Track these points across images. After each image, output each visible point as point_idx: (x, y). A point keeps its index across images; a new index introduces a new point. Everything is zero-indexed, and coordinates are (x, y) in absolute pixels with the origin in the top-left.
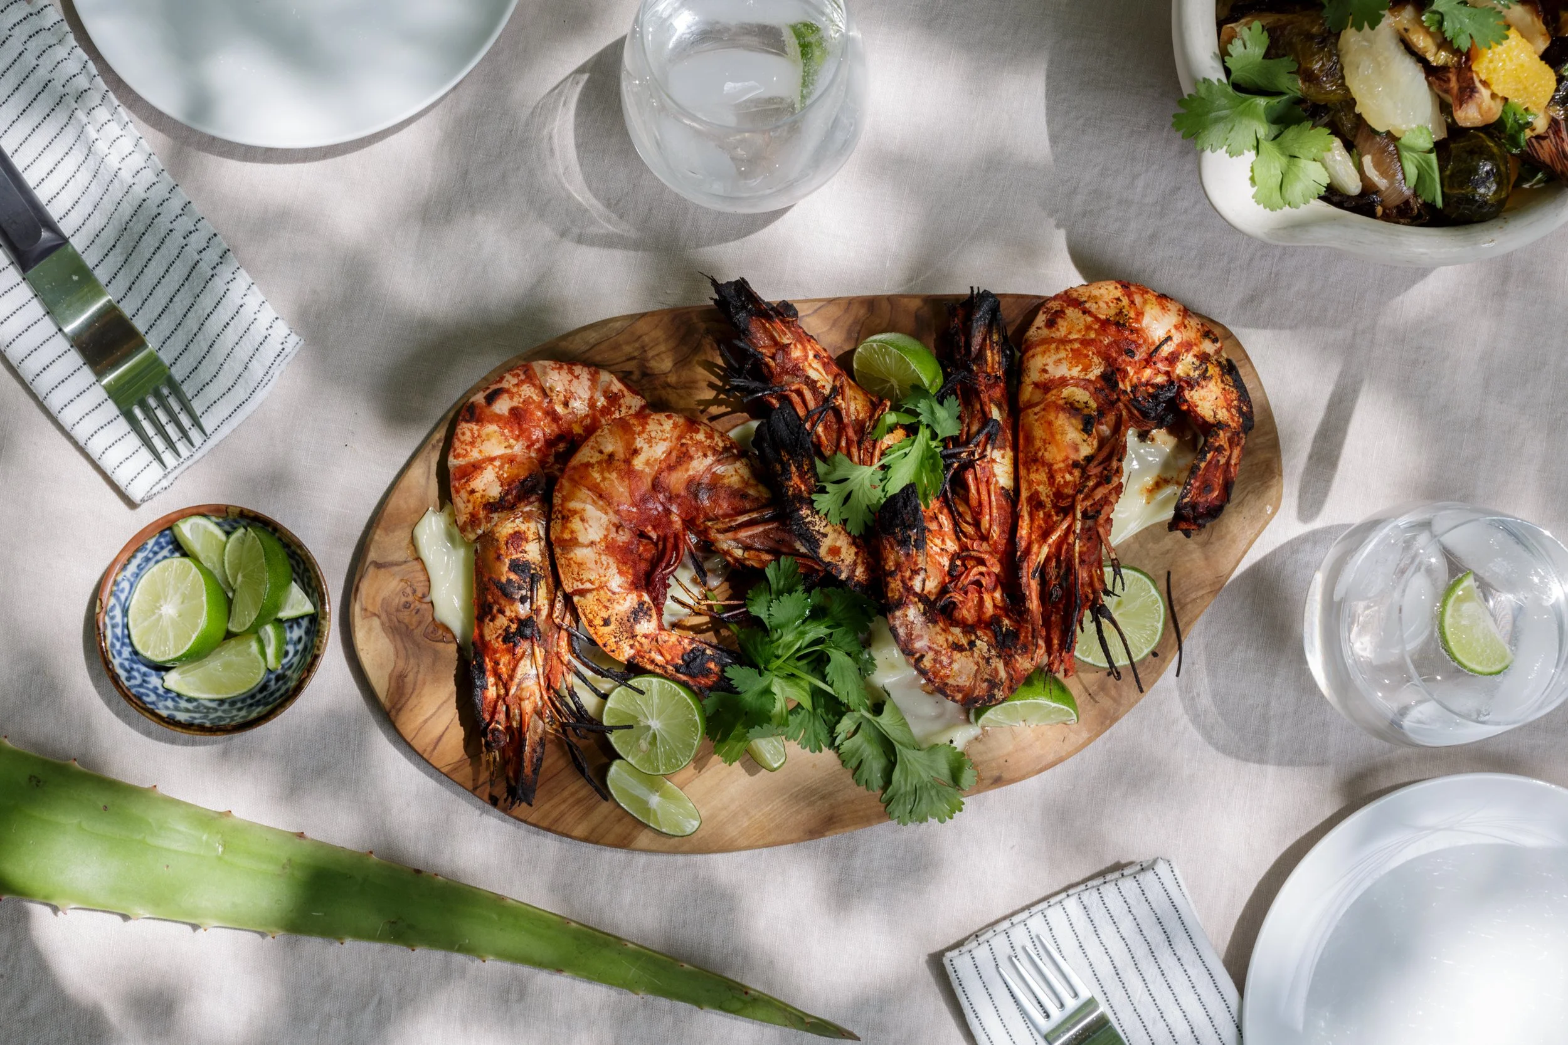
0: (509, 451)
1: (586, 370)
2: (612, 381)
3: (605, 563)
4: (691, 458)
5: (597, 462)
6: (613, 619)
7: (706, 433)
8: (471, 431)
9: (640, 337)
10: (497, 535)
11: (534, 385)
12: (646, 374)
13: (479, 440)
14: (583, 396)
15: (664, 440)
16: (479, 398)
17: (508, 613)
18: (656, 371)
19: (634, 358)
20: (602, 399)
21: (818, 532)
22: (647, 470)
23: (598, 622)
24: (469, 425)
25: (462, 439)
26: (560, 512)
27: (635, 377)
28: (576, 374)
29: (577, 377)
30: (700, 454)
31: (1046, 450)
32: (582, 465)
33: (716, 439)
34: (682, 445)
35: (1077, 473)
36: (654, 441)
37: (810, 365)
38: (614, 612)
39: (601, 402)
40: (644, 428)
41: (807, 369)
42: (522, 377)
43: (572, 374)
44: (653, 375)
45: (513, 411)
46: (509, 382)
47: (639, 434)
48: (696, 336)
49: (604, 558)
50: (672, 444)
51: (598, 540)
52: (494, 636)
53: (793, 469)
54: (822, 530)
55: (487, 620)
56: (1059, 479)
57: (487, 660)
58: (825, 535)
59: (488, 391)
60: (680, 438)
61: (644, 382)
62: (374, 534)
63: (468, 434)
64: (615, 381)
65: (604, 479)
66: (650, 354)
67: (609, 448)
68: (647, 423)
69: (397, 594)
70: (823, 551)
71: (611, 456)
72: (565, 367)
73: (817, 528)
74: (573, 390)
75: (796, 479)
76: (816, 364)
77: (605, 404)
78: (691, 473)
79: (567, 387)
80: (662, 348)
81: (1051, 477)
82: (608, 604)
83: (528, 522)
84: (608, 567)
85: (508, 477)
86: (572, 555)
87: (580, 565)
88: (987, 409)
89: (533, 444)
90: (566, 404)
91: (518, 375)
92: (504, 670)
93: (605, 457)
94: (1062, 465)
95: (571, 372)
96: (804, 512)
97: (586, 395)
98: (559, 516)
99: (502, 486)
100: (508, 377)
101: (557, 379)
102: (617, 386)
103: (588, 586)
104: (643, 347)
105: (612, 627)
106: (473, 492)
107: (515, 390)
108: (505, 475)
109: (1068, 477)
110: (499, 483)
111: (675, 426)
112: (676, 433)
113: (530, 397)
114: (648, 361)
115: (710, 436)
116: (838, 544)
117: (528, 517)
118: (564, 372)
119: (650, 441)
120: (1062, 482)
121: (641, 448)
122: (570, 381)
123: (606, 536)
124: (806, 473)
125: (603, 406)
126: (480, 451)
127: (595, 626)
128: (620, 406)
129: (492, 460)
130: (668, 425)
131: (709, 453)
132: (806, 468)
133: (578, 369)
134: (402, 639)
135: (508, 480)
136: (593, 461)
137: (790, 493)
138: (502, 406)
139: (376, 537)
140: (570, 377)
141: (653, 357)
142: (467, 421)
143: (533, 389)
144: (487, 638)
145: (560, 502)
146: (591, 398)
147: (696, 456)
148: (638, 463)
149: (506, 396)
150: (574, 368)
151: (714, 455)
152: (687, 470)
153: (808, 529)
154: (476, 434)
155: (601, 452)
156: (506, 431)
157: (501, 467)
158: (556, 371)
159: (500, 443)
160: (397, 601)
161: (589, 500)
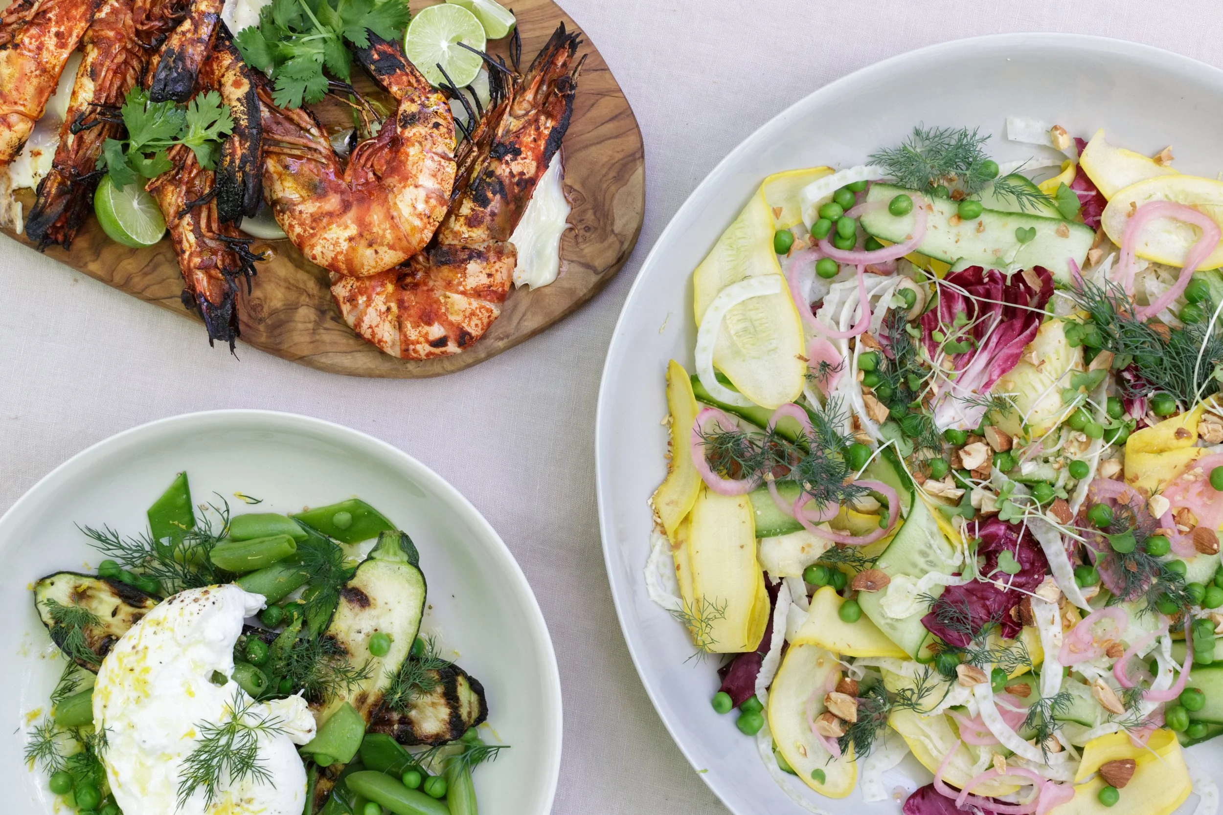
0: (448, 294)
1: (362, 332)
2: (348, 313)
3: (415, 168)
4: (312, 215)
5: (383, 245)
6: (431, 125)
7: (293, 231)
8: (469, 325)
9: (311, 342)
10: (487, 233)
11: (405, 336)
12: (322, 312)
13: (467, 314)
14: (374, 311)
15: (325, 239)
16: (452, 347)
17: (508, 170)
18: (313, 310)
19: (326, 329)
20: (360, 302)
21: (242, 105)
22: (349, 222)
23: (443, 130)
24: (469, 330)
25: (479, 322)
26: (429, 223)
27: (332, 314)
28: (370, 330)
29: (371, 327)
30: (304, 216)
31: (32, 72)
32: (395, 250)
33: (287, 223)
34: (313, 228)
35: (18, 39)
36: (334, 242)
37: (191, 247)
38: (426, 129)
39: (362, 300)
40: (336, 256)
41: (194, 245)
42: (411, 347)
43: (373, 331)
44: (317, 309)
45: (429, 323)
46: (423, 349)
47: (342, 253)
48: (270, 322)
49: (414, 172)
50: (321, 232)
51: (411, 187)
52: (527, 161)
53: (237, 162)
54: (239, 104)
55: (527, 176)
56: (35, 44)
57: (542, 148)
58: (239, 100)
59: (443, 349)
60: (313, 236)
61: (326, 307)
62: (585, 295)
63: (473, 323)
64: (345, 313)
65: (384, 230)
66: (310, 326)
67: (369, 252)
68: (333, 259)
69: (590, 241)
70: (246, 88)
71: (370, 245)
72: (376, 340)
73: (242, 108)
74: (379, 319)
75: (239, 153)
76: (185, 245)
77: (360, 297)
78: (318, 204)
79: (381, 323)
80: (300, 326)
81: (40, 48)
82: (428, 137)
83: (459, 231)
84: (414, 164)
85: (457, 273)
86: (437, 186)
87: (434, 176)
88: (75, 147)
89: (428, 291)
90: (389, 309)
91: (414, 350)
92: (532, 132)
93: (375, 246)
94: (26, 53)
95: (373, 334)
96: (244, 123)
97: (370, 310)
98: (431, 221)
99: (466, 269)
100: (423, 354)
101: (387, 333)
102: (346, 308)
103: (436, 158)
104: (314, 333)
105: (434, 120)
106: (490, 275)
107: (422, 339)
108: (459, 275)
109: (27, 40)
110: (467, 271)
111: (312, 247)
112: (314, 240)
113: (413, 328)
114: (315, 321)
115: (291, 226)
116: (233, 89)
117: (456, 234)
118: (378, 336)
119: (336, 244)
120: (34, 40)
121: (345, 240)
122: (377, 326)
123: (404, 187)
124: (230, 154)
125: (362, 295)
126: (470, 304)
127: (447, 128)
128: (350, 290)
129: (463, 293)
130: (317, 250)
131: (297, 213)
132: (228, 158)
133: (368, 335)
134: (604, 205)
135: (458, 270)
136: (386, 248)
137: (248, 144)
138: (436, 331)
139: (585, 291)
140: (376, 330)
141: (310, 322)
142: (469, 334)
143: (408, 333)
144: (534, 164)
145: (426, 231)
146: (368, 306)
147: (308, 215)
148: (353, 230)
149: (431, 338)
150: (370, 337)
151: (294, 210)
152: (319, 207)
153: (248, 110)
154: (467, 320)
155: (376, 252)
156: (443, 311)
157: (460, 284)
158: (384, 339)
159: (452, 304)
160: (593, 236)
161: (403, 220)
